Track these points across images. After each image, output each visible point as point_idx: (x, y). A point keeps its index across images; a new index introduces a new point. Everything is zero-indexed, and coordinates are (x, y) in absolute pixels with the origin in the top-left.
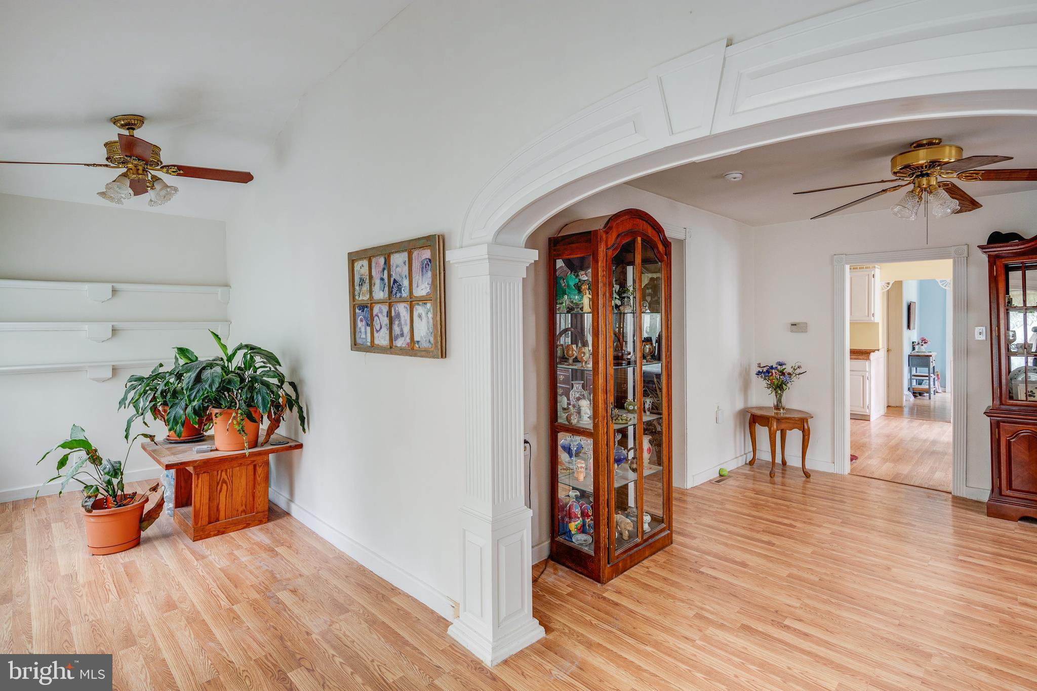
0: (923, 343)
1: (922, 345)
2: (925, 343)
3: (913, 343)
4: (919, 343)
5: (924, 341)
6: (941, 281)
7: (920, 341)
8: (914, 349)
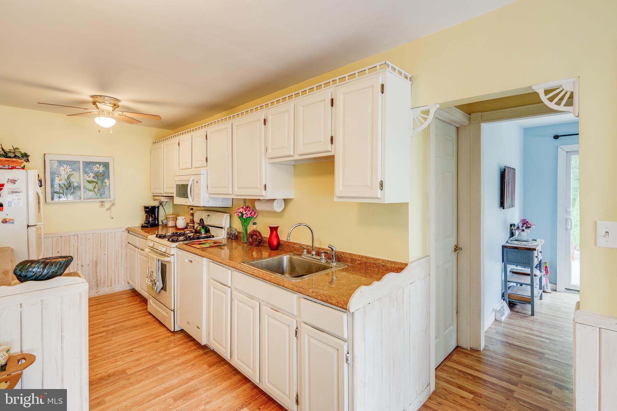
0: (524, 228)
1: (523, 230)
2: (527, 227)
3: (511, 225)
4: (518, 228)
5: (526, 224)
6: (547, 92)
7: (520, 225)
8: (512, 234)
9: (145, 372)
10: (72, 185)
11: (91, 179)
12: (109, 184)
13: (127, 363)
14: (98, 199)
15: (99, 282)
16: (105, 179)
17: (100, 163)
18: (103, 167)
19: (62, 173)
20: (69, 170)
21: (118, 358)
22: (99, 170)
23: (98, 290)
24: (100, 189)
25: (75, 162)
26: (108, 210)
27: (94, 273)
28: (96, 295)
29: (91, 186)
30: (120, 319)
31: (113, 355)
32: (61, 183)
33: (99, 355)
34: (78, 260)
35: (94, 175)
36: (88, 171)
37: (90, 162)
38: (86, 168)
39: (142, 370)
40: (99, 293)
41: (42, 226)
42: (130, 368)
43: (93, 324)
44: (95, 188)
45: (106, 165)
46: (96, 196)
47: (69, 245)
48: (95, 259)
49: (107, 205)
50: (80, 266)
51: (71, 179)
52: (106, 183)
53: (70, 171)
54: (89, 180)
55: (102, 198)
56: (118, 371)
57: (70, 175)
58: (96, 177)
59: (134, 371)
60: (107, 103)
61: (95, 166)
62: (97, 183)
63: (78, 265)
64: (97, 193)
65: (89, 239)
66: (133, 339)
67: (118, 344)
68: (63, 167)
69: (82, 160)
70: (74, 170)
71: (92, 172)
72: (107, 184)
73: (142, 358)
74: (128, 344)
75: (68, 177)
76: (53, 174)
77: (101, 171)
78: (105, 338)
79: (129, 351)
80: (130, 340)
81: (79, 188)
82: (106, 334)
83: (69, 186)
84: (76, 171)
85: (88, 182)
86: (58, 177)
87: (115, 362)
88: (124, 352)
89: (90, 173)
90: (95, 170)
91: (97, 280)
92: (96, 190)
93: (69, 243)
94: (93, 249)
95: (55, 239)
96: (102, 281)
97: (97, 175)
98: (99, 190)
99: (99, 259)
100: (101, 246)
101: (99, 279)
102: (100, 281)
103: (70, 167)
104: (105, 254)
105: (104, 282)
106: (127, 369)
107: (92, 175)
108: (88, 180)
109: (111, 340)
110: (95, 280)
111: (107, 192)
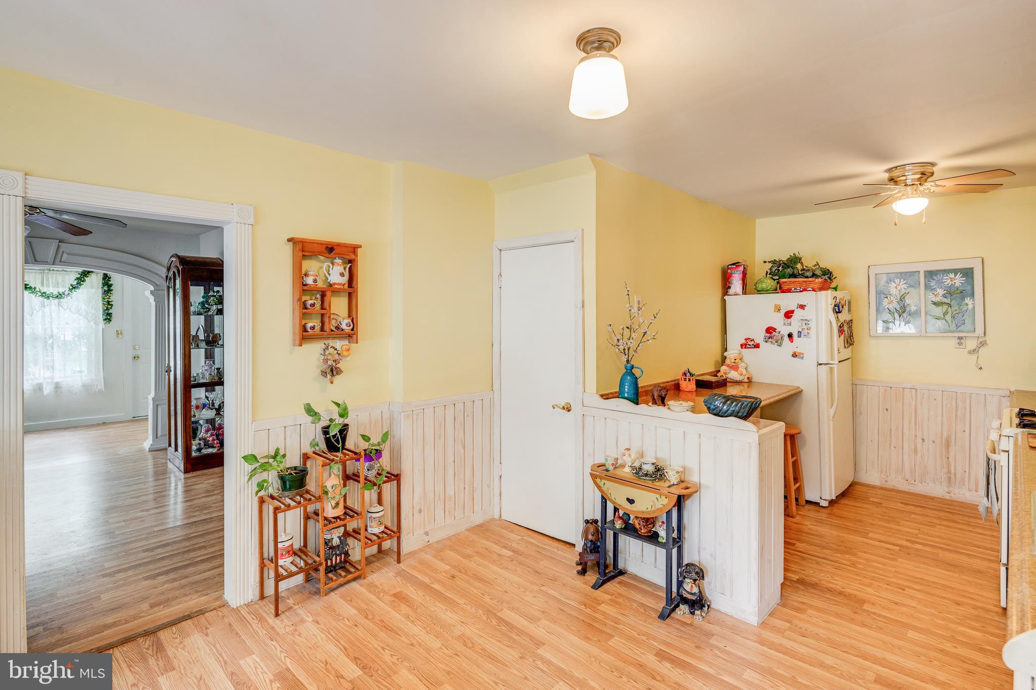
9: (884, 622)
10: (908, 309)
11: (939, 299)
12: (972, 307)
13: (880, 597)
14: (952, 332)
15: (953, 476)
16: (966, 299)
17: (955, 271)
18: (961, 277)
19: (894, 291)
20: (903, 286)
21: (876, 584)
22: (955, 283)
23: (951, 489)
24: (957, 315)
25: (912, 273)
26: (971, 352)
27: (944, 459)
28: (948, 497)
29: (939, 311)
30: (941, 543)
31: (874, 577)
32: (890, 307)
33: (860, 566)
34: (916, 429)
35: (944, 293)
36: (934, 286)
37: (937, 271)
38: (930, 281)
39: (885, 617)
40: (952, 495)
41: (835, 366)
42: (873, 604)
43: (898, 530)
44: (945, 314)
45: (968, 273)
46: (948, 328)
47: (903, 403)
48: (945, 434)
49: (971, 344)
50: (919, 440)
51: (907, 301)
52: (967, 304)
53: (904, 288)
54: (936, 301)
55: (960, 331)
56: (856, 596)
57: (905, 295)
58: (948, 295)
59: (873, 610)
60: (908, 175)
61: (947, 276)
62: (950, 305)
63: (916, 436)
64: (950, 323)
65: (935, 399)
66: (926, 577)
67: (897, 570)
68: (895, 282)
69: (922, 268)
70: (911, 286)
71: (941, 288)
72: (970, 306)
73: (904, 605)
74: (910, 579)
75: (902, 299)
76: (880, 294)
77: (957, 284)
78: (891, 554)
79: (900, 587)
80: (919, 576)
81: (919, 313)
82: (899, 551)
83: (903, 311)
84: (914, 287)
85: (934, 303)
86: (887, 298)
87: (867, 586)
88: (892, 582)
89: (938, 290)
90: (946, 283)
91: (949, 472)
92: (948, 317)
93: (903, 399)
94: (942, 417)
95: (882, 390)
96: (959, 476)
97: (950, 292)
98: (953, 317)
99: (953, 437)
100: (956, 415)
101: (953, 471)
102: (955, 475)
103: (905, 281)
104: (964, 431)
105: (963, 480)
106: (869, 602)
107: (941, 292)
108: (934, 301)
109: (896, 560)
110: (946, 470)
111: (968, 321)
